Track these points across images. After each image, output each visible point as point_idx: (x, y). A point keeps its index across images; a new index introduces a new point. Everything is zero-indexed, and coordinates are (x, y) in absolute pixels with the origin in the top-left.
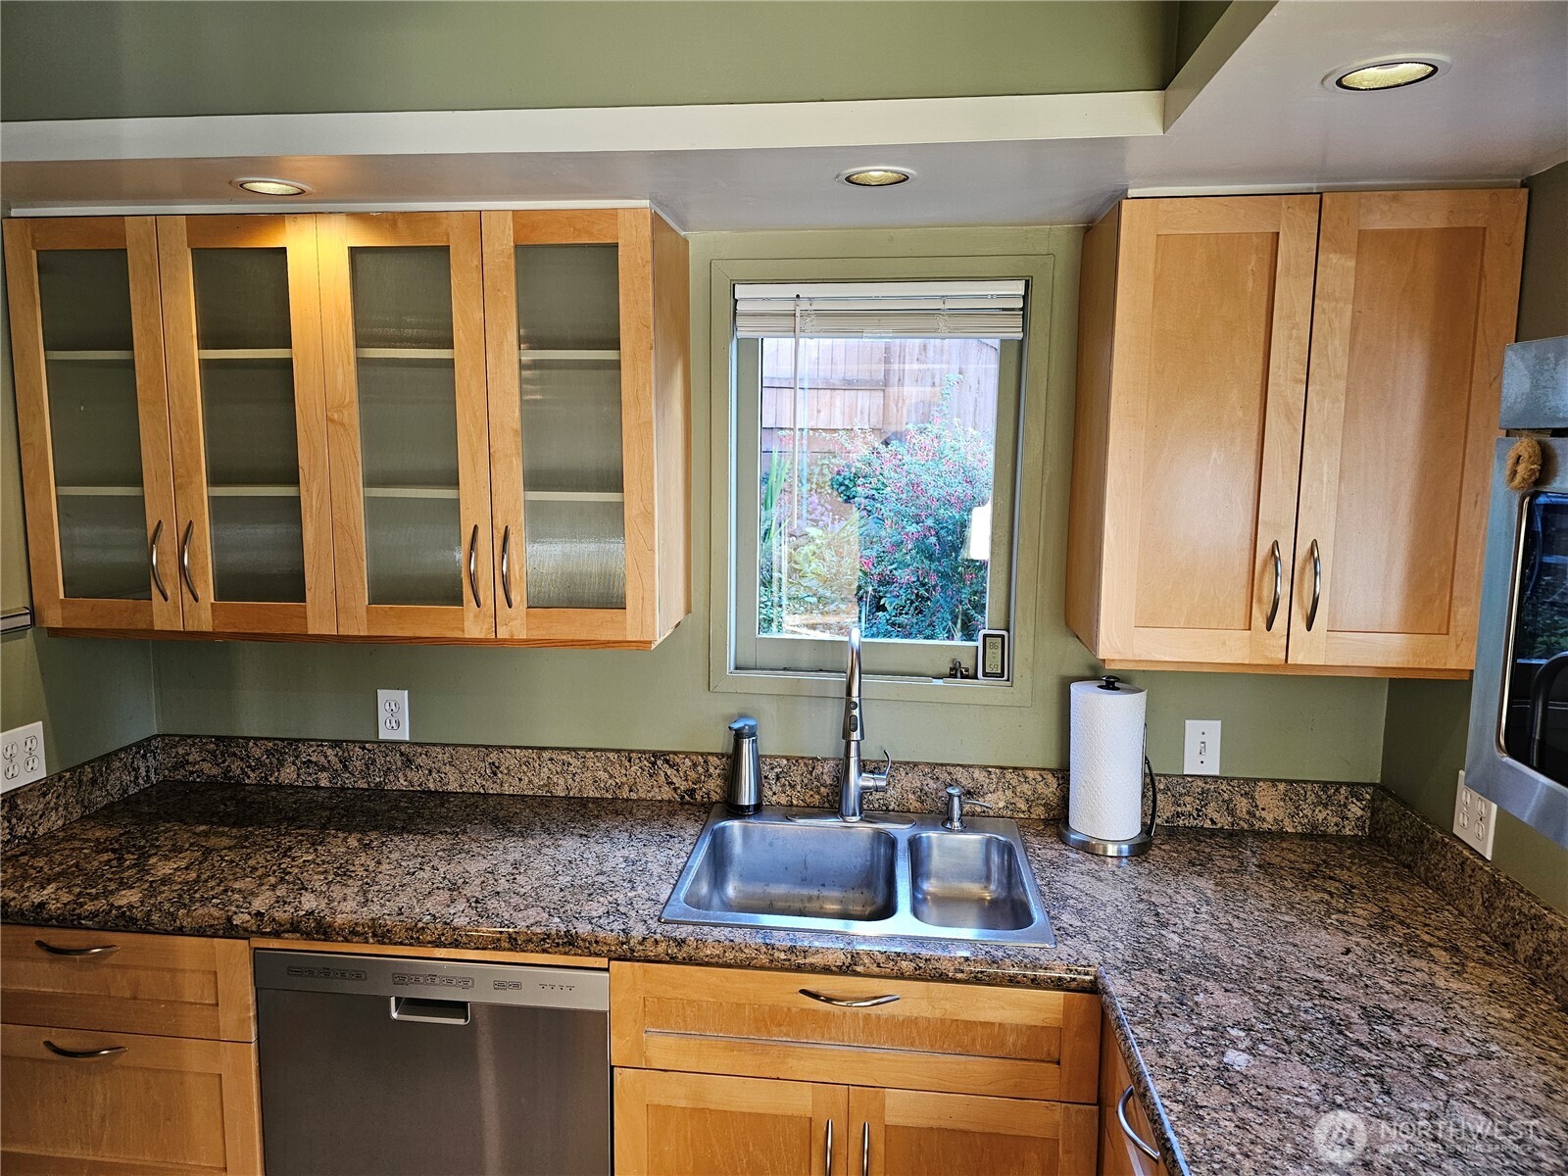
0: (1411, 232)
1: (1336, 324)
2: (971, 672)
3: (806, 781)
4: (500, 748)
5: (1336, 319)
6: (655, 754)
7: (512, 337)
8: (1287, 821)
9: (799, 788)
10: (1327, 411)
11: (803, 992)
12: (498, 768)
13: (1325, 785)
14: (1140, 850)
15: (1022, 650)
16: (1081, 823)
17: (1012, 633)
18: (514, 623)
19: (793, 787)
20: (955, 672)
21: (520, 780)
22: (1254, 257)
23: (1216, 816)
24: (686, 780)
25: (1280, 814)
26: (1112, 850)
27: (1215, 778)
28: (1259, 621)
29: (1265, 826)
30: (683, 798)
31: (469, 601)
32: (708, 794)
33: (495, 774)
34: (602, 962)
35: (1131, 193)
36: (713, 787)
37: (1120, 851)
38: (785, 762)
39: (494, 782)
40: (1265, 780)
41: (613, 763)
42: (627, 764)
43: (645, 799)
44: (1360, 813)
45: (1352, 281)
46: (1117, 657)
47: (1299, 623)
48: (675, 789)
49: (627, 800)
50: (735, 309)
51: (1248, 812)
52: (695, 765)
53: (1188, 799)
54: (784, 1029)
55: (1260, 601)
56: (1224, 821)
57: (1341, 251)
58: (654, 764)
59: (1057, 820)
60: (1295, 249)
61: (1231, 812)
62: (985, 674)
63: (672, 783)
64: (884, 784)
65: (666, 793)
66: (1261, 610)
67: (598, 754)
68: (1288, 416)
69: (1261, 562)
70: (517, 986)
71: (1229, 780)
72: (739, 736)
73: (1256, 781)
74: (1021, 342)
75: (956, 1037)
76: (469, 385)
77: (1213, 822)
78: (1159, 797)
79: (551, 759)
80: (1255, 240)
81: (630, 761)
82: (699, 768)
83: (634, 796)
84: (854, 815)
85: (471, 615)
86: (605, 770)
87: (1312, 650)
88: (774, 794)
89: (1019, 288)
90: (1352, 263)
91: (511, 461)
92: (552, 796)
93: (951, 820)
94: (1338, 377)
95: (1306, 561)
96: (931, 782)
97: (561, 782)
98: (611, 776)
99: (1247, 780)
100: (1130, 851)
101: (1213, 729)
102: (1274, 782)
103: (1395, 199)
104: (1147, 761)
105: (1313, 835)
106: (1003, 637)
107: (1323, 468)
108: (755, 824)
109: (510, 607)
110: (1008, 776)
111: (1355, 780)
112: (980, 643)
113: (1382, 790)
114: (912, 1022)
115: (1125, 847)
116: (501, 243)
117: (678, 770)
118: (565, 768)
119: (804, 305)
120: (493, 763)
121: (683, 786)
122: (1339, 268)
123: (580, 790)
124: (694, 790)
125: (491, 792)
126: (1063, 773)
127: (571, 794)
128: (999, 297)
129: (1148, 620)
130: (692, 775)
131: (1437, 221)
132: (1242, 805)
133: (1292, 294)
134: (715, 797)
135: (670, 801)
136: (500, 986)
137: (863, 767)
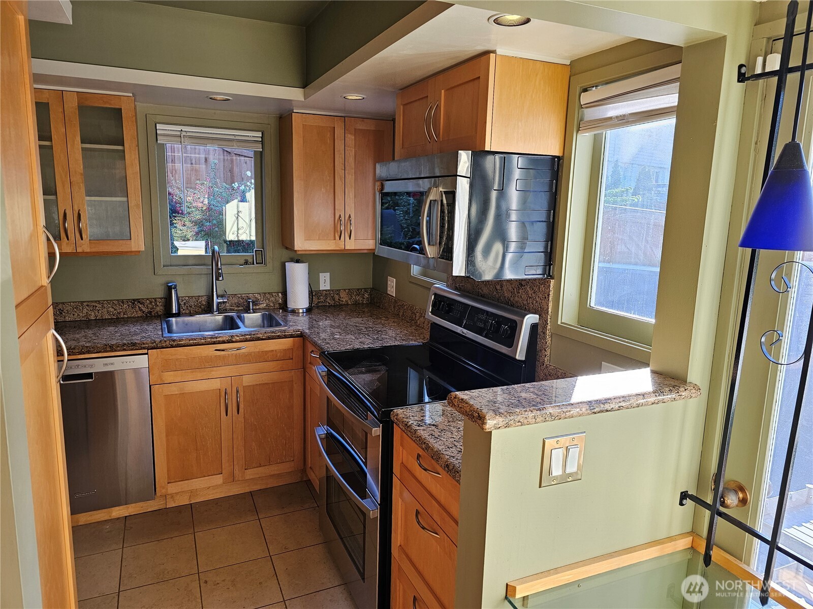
0: (367, 130)
1: (351, 154)
2: (252, 263)
3: (196, 304)
4: (63, 303)
5: (351, 153)
6: (134, 300)
7: (78, 139)
8: (349, 301)
9: (193, 307)
10: (350, 178)
11: (216, 350)
12: (63, 311)
13: (358, 290)
14: (309, 310)
15: (269, 254)
16: (291, 305)
17: (265, 250)
18: (84, 246)
19: (191, 307)
20: (246, 263)
21: (73, 315)
22: (329, 133)
23: (329, 301)
24: (148, 308)
25: (347, 299)
26: (301, 311)
27: (329, 290)
28: (337, 238)
29: (343, 303)
30: (146, 315)
31: (64, 238)
32: (157, 312)
33: (61, 313)
34: (145, 351)
35: (294, 111)
36: (160, 309)
37: (303, 311)
38: (187, 298)
39: (61, 317)
40: (342, 290)
41: (116, 305)
42: (122, 304)
43: (131, 317)
44: (367, 296)
45: (354, 142)
46: (300, 249)
47: (347, 238)
48: (143, 312)
49: (123, 318)
50: (156, 133)
51: (338, 299)
52: (151, 302)
53: (322, 297)
54: (210, 364)
55: (337, 232)
56: (332, 303)
57: (351, 134)
58: (133, 303)
59: (284, 306)
60: (339, 132)
61: (334, 300)
62: (257, 263)
63: (142, 310)
64: (226, 300)
65: (140, 314)
66: (337, 234)
67: (109, 302)
68: (341, 179)
69: (337, 221)
70: (112, 364)
71: (333, 290)
72: (170, 289)
73: (340, 290)
74: (261, 152)
75: (262, 357)
76: (60, 156)
77: (329, 304)
78: (314, 297)
79: (87, 305)
80: (329, 129)
81: (123, 303)
82: (153, 303)
83: (126, 316)
84: (216, 312)
85: (65, 243)
86: (113, 308)
87: (351, 245)
88: (184, 310)
89: (260, 134)
90: (353, 137)
91: (80, 185)
92: (89, 320)
93: (250, 310)
94: (352, 169)
95: (348, 220)
96: (241, 300)
97: (93, 314)
98: (115, 310)
99: (338, 290)
100: (306, 311)
101: (328, 275)
102: (345, 290)
103: (363, 121)
104: (310, 285)
105: (356, 304)
106: (262, 251)
107: (350, 194)
108: (180, 319)
109: (82, 239)
110: (267, 295)
111: (366, 287)
112: (254, 254)
113: (373, 289)
114: (250, 354)
115: (305, 310)
116: (72, 104)
117: (144, 305)
118: (94, 308)
119: (184, 133)
120: (60, 309)
121: (146, 310)
122: (350, 138)
123: (102, 316)
124: (151, 312)
125: (60, 321)
126: (285, 293)
127: (98, 318)
128: (253, 136)
129: (308, 238)
130: (150, 306)
131: (373, 128)
132: (337, 297)
133: (339, 145)
134: (160, 313)
135: (141, 317)
136: (106, 365)
137: (218, 297)
